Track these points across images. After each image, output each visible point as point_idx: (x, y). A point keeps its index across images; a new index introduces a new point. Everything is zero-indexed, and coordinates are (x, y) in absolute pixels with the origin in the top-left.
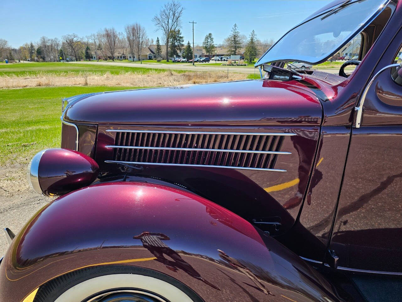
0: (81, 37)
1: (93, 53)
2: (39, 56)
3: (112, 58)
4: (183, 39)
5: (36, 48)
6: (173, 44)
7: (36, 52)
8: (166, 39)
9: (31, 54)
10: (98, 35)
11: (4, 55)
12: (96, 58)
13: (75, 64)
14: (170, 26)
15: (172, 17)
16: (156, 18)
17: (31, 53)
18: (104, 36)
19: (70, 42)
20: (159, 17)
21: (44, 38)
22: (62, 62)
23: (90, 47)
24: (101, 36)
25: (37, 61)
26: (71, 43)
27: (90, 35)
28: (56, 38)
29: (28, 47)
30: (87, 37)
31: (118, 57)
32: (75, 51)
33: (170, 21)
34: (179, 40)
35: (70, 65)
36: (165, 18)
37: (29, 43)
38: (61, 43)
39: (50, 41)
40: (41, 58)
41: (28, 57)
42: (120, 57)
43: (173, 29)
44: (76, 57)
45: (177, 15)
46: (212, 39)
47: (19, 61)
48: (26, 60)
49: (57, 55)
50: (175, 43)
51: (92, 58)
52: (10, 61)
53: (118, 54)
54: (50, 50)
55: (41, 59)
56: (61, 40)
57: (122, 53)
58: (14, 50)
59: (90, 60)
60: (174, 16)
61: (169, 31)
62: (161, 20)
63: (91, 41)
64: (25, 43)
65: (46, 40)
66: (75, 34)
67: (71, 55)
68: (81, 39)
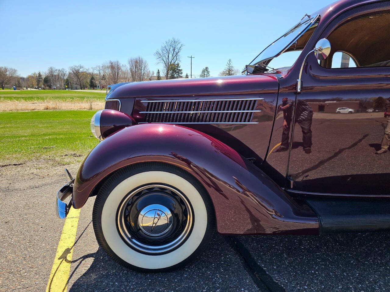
0: (87, 68)
1: (97, 82)
2: (46, 84)
4: (182, 72)
5: (43, 77)
6: (172, 76)
7: (43, 81)
8: (166, 72)
10: (102, 67)
11: (13, 82)
12: (99, 87)
13: (79, 92)
14: (170, 60)
15: (172, 52)
16: (158, 53)
17: (39, 82)
18: (108, 68)
19: (76, 72)
20: (161, 52)
21: (51, 68)
22: (67, 90)
23: (95, 77)
24: (105, 67)
25: (44, 89)
26: (77, 74)
27: (95, 66)
28: (63, 69)
29: (36, 76)
30: (92, 68)
32: (81, 80)
33: (170, 56)
34: (178, 72)
35: (75, 93)
36: (165, 53)
37: (37, 73)
38: (67, 73)
39: (57, 71)
40: (47, 86)
41: (35, 85)
43: (173, 62)
44: (81, 85)
45: (176, 50)
46: (208, 72)
47: (27, 89)
48: (33, 87)
49: (63, 84)
50: (174, 75)
51: (96, 87)
52: (17, 88)
54: (57, 79)
56: (67, 71)
58: (23, 79)
59: (94, 89)
60: (174, 51)
61: (169, 64)
62: (162, 55)
63: (96, 72)
64: (33, 72)
65: (53, 70)
66: (82, 65)
67: (76, 84)
68: (87, 70)
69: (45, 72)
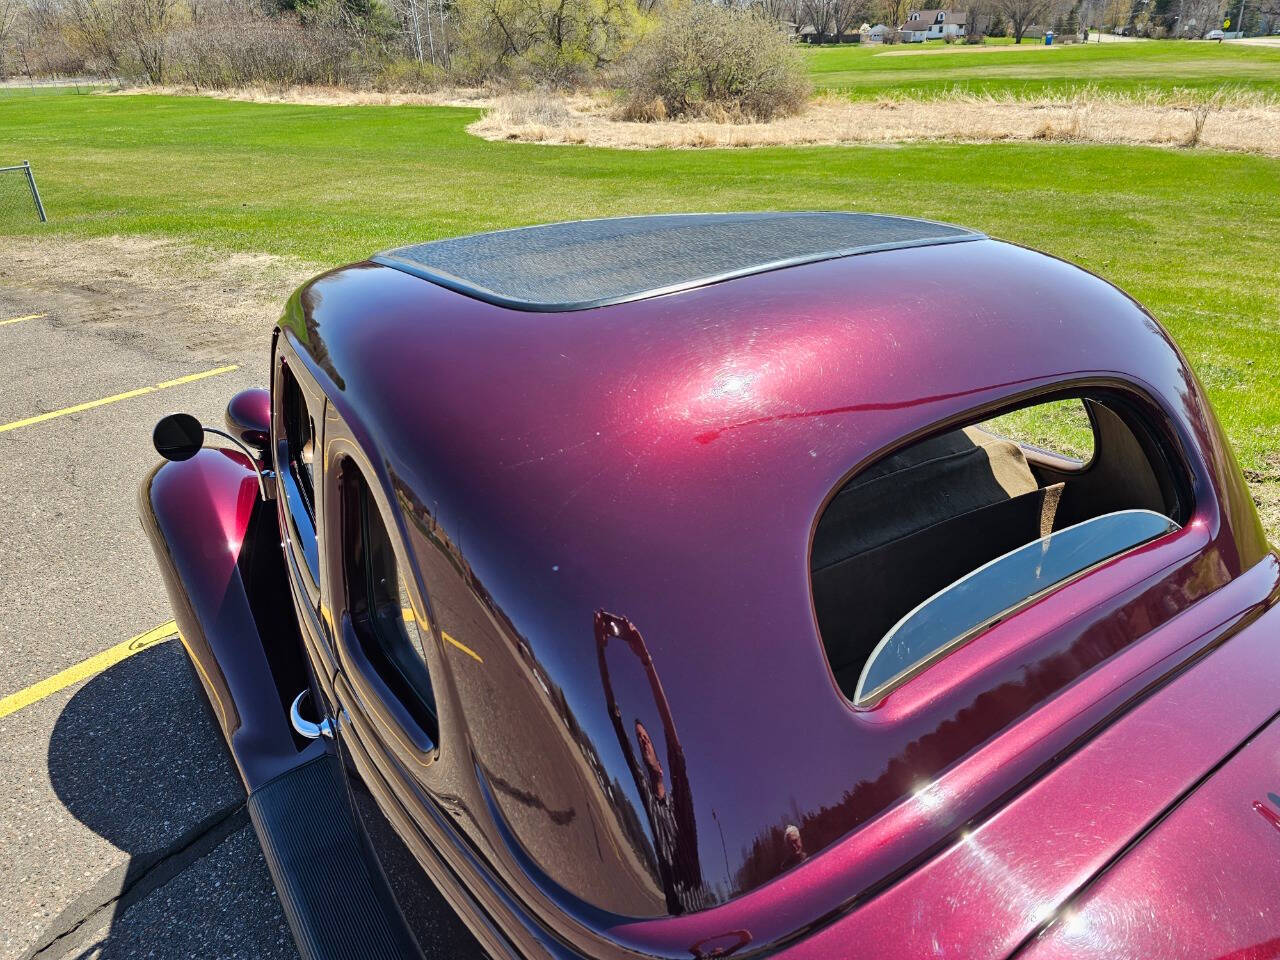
2: (1159, 18)
7: (1153, 5)
9: (1135, 11)
17: (1138, 7)
25: (1147, 35)
40: (1162, 24)
41: (1122, 22)
47: (1086, 38)
48: (1110, 31)
49: (1222, 13)
52: (1062, 37)
55: (1160, 29)
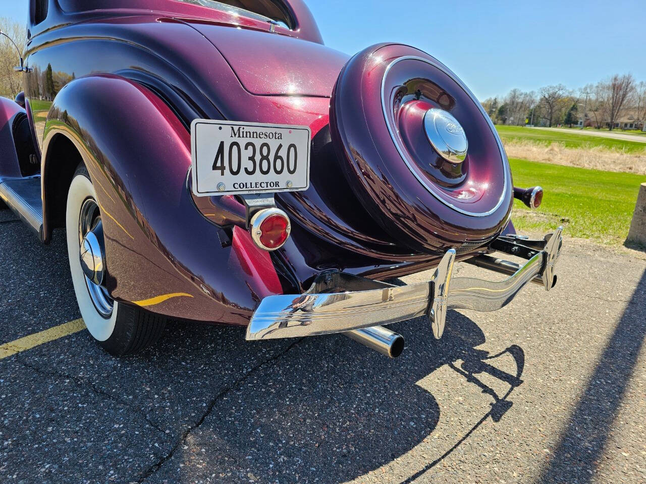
0: (571, 90)
1: (580, 116)
2: (500, 117)
3: (611, 126)
5: (499, 106)
7: (497, 111)
10: (597, 87)
12: (583, 123)
18: (608, 88)
19: (550, 97)
21: (515, 91)
22: (528, 127)
23: (580, 106)
24: (604, 88)
26: (551, 101)
27: (583, 87)
28: (532, 92)
29: (489, 103)
30: (580, 89)
31: (626, 125)
32: (553, 111)
37: (493, 98)
39: (523, 96)
40: (501, 120)
42: (629, 126)
44: (551, 120)
49: (525, 117)
51: (576, 124)
53: (629, 119)
54: (518, 108)
55: (500, 122)
56: (538, 98)
57: (636, 117)
59: (571, 127)
64: (488, 98)
65: (517, 94)
66: (563, 84)
67: (544, 117)
68: (569, 93)
69: (505, 97)
